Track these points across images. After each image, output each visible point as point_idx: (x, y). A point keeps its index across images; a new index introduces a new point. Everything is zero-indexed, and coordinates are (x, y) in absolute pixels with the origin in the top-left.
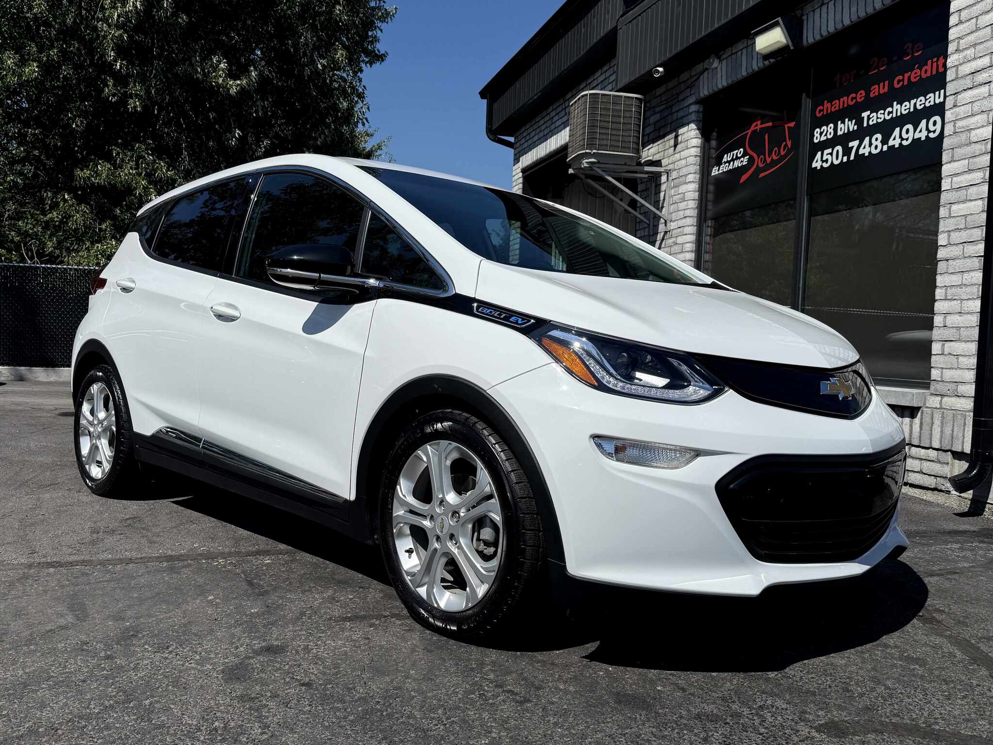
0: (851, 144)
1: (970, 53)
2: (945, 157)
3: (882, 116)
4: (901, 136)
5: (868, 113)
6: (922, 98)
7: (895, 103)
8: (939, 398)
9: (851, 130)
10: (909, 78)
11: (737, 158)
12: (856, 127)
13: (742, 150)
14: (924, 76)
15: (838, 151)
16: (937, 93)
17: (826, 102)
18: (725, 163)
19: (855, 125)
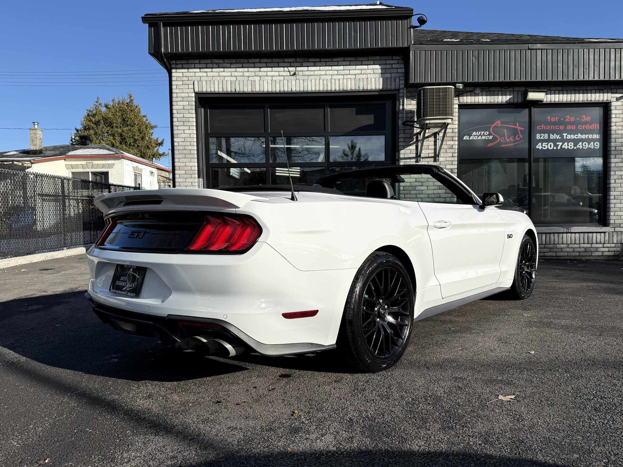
0: (558, 143)
3: (573, 137)
4: (582, 145)
5: (566, 134)
7: (579, 134)
8: (614, 228)
9: (558, 138)
10: (585, 127)
11: (484, 135)
12: (560, 138)
13: (488, 133)
14: (592, 128)
15: (551, 145)
17: (542, 125)
18: (475, 136)
19: (560, 137)
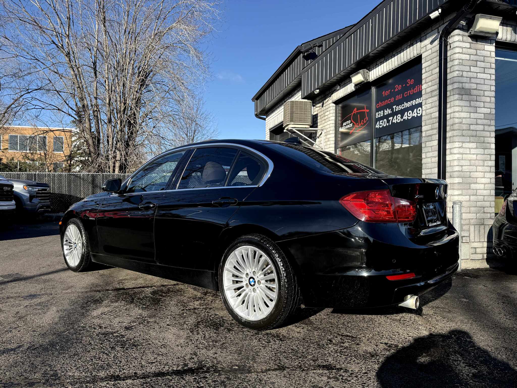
0: (390, 119)
1: (430, 84)
2: (423, 124)
3: (400, 108)
4: (407, 115)
5: (395, 106)
6: (414, 101)
7: (405, 103)
9: (389, 113)
10: (409, 93)
11: (348, 124)
13: (350, 121)
14: (415, 92)
15: (385, 121)
16: (420, 99)
17: (380, 102)
18: (344, 126)
19: (391, 111)
